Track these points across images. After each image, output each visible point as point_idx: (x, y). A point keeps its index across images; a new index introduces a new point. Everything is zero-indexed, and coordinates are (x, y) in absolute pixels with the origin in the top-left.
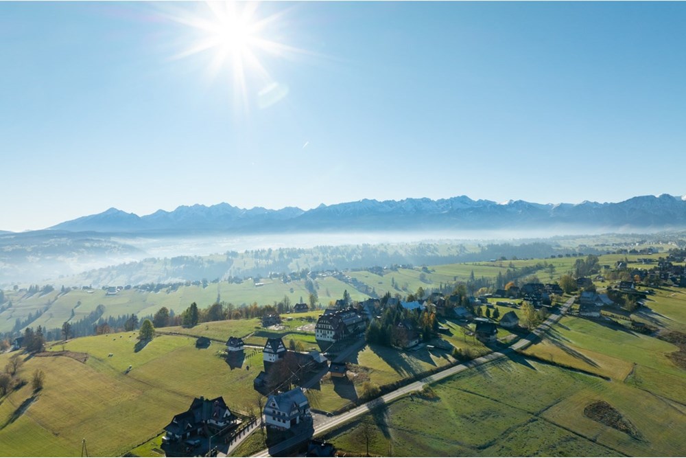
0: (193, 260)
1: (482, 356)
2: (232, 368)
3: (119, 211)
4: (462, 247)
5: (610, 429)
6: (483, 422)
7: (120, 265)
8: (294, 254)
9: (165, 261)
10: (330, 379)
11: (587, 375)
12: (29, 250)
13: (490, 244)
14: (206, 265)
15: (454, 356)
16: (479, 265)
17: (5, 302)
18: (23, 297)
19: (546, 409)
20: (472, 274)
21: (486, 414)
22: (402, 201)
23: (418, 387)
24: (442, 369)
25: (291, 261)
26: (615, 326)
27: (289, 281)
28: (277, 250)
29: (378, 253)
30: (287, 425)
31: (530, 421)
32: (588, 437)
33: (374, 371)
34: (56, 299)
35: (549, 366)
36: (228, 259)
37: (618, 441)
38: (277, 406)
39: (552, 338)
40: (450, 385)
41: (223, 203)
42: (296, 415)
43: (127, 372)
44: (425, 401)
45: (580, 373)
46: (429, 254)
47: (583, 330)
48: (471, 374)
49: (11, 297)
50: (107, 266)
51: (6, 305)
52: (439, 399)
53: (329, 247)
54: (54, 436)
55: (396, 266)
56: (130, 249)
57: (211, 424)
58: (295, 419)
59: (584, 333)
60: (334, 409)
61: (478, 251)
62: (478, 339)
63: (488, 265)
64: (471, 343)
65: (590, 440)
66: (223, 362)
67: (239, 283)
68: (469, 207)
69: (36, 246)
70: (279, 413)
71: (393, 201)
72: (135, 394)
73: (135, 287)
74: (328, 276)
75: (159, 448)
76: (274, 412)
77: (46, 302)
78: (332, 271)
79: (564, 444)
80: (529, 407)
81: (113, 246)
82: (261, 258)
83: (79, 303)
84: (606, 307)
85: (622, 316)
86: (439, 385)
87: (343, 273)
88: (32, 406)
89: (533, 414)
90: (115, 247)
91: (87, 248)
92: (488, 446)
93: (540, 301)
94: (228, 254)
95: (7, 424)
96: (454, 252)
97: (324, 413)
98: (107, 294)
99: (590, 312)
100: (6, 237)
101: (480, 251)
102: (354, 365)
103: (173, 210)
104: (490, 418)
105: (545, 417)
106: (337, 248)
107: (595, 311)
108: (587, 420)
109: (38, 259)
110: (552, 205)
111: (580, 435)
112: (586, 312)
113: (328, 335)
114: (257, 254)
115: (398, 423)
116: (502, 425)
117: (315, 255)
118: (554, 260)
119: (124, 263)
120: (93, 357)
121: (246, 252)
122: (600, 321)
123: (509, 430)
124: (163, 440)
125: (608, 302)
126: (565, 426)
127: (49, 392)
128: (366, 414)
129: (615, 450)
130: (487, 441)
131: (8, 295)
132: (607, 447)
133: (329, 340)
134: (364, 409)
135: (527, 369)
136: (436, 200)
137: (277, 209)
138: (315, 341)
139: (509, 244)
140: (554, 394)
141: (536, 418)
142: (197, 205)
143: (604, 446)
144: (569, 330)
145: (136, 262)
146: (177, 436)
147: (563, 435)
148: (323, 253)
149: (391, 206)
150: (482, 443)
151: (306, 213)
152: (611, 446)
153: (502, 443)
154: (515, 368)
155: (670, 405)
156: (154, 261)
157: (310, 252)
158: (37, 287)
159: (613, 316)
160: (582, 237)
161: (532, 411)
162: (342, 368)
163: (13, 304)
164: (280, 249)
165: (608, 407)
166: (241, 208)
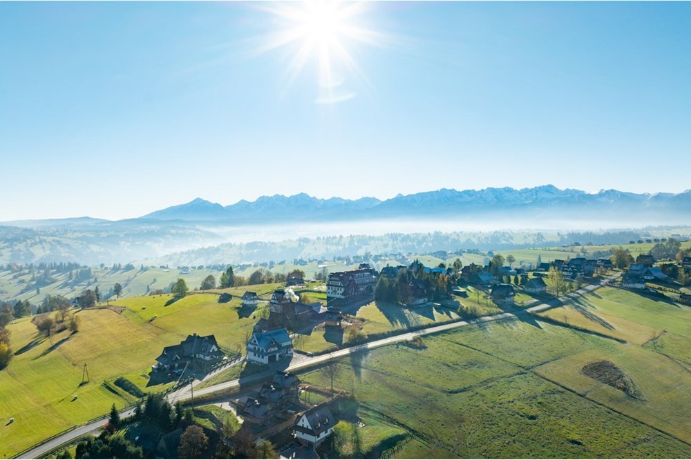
0: (266, 244)
1: (490, 315)
2: (240, 317)
3: (204, 202)
4: (540, 236)
5: (605, 387)
6: (464, 370)
7: (199, 249)
8: (364, 240)
9: (240, 247)
10: (324, 327)
11: (601, 338)
12: (122, 236)
13: (571, 233)
14: (279, 251)
15: (458, 314)
16: (549, 250)
17: (92, 278)
18: (108, 273)
19: (541, 365)
20: (540, 258)
21: (471, 364)
22: (482, 190)
23: (409, 337)
24: (441, 324)
25: (361, 247)
26: (658, 297)
27: (352, 264)
28: (348, 237)
29: (450, 241)
30: (265, 360)
31: (518, 374)
32: (577, 392)
33: (370, 322)
34: (135, 276)
35: (561, 327)
36: (300, 245)
37: (610, 397)
38: (257, 343)
39: (577, 304)
40: (444, 338)
41: (302, 193)
42: (276, 352)
43: (151, 320)
44: (410, 349)
45: (594, 336)
46: (504, 242)
47: (619, 300)
48: (470, 329)
49: (97, 273)
50: (187, 250)
51: (92, 280)
52: (425, 348)
53: (400, 235)
54: (72, 366)
55: (461, 250)
56: (213, 236)
57: (200, 358)
58: (275, 356)
59: (619, 302)
60: (316, 351)
61: (557, 239)
62: (493, 301)
63: (558, 250)
64: (484, 304)
65: (579, 395)
66: (235, 313)
67: (304, 265)
68: (556, 196)
69: (128, 232)
70: (259, 349)
71: (473, 190)
72: (151, 337)
73: (207, 267)
74: (391, 260)
75: (147, 374)
76: (255, 348)
77: (126, 278)
78: (395, 255)
79: (547, 396)
80: (522, 362)
81: (196, 232)
82: (332, 244)
83: (155, 280)
84: (656, 281)
85: (671, 289)
86: (431, 337)
87: (406, 257)
88: (64, 344)
89: (523, 368)
90: (198, 234)
91: (172, 235)
92: (461, 391)
93: (580, 272)
94: (300, 240)
95: (41, 356)
96: (531, 241)
97: (305, 354)
98: (181, 273)
99: (634, 283)
100: (104, 225)
101: (559, 240)
102: (351, 316)
103: (254, 200)
104: (475, 368)
105: (537, 371)
106: (408, 235)
107: (639, 282)
108: (583, 377)
109: (129, 244)
110: (649, 194)
111: (569, 390)
112: (629, 283)
113: (338, 292)
114: (328, 241)
115: (375, 365)
116: (485, 374)
117: (385, 242)
118: (632, 245)
119: (203, 248)
120: (130, 310)
121: (318, 238)
122: (645, 293)
123: (491, 380)
124: (153, 368)
125: (660, 275)
126: (555, 380)
127: (82, 334)
128: (346, 356)
129: (604, 406)
130: (462, 387)
131: (95, 272)
132: (596, 402)
133: (338, 296)
134: (346, 351)
135: (536, 330)
136: (519, 190)
137: (354, 200)
138: (326, 297)
139: (591, 233)
140: (556, 352)
141: (526, 371)
142: (277, 195)
143: (593, 401)
144: (601, 298)
145: (214, 247)
146: (166, 366)
147: (550, 388)
148: (393, 240)
149: (471, 196)
150: (455, 389)
151: (383, 203)
152: (601, 402)
153: (478, 390)
154: (521, 327)
155: (686, 369)
156: (230, 245)
157: (381, 239)
158: (120, 265)
159: (661, 289)
160: (679, 227)
161: (524, 365)
162: (335, 317)
163: (98, 280)
164: (351, 236)
165: (612, 366)
166: (319, 198)
